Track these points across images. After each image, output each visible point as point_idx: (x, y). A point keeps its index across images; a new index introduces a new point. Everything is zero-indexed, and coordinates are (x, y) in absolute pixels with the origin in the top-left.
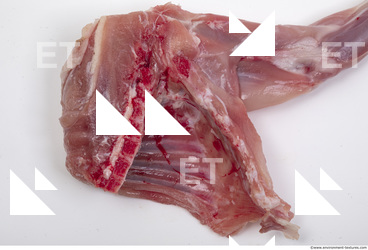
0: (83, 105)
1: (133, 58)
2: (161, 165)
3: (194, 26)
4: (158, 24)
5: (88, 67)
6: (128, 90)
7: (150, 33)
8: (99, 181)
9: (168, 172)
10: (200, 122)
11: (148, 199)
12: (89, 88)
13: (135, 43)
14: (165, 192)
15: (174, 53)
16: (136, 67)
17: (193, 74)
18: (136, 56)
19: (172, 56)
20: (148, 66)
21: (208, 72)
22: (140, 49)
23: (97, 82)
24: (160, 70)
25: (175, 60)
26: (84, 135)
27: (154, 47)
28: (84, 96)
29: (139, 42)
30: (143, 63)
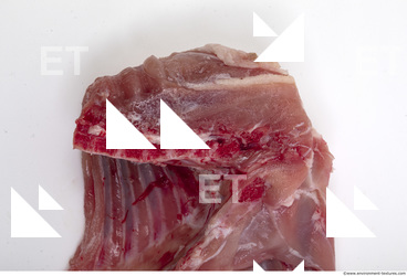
0: (174, 81)
1: (247, 128)
2: (130, 194)
3: (308, 194)
4: (298, 148)
5: (222, 76)
6: (205, 131)
7: (284, 141)
8: (83, 122)
9: (123, 205)
10: (190, 229)
11: (85, 188)
12: (196, 83)
13: (268, 126)
14: (97, 207)
15: (266, 177)
16: (238, 135)
17: (245, 208)
18: (250, 131)
19: (262, 176)
20: (243, 149)
21: (254, 225)
22: (261, 134)
23: (207, 91)
24: (241, 165)
25: (257, 180)
26: (137, 91)
27: (267, 150)
28: (186, 79)
29: (270, 131)
30: (244, 141)
